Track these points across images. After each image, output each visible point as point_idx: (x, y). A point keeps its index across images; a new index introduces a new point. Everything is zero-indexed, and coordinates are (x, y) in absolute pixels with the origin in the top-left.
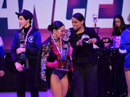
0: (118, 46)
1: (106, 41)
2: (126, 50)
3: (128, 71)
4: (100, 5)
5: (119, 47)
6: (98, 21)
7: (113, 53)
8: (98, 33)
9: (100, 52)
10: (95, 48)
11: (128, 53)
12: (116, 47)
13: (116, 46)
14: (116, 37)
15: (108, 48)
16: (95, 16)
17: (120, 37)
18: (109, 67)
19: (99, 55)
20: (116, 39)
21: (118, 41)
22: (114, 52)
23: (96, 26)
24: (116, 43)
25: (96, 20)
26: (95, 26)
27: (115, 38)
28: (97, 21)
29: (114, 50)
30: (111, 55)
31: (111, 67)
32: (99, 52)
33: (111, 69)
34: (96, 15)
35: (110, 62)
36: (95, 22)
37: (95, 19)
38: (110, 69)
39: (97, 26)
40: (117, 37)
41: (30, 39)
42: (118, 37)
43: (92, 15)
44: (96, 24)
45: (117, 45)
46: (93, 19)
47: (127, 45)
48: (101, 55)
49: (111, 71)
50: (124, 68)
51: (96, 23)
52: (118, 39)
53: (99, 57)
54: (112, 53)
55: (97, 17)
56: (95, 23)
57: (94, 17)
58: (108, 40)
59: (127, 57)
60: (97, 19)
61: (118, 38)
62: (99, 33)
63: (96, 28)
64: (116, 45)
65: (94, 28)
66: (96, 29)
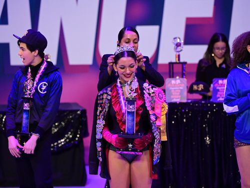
0: (221, 99)
1: (198, 88)
2: (237, 106)
3: (243, 146)
4: (188, 19)
5: (223, 99)
6: (183, 49)
7: (212, 111)
8: (184, 72)
9: (187, 110)
10: (178, 103)
11: (242, 112)
12: (219, 100)
13: (219, 98)
14: (218, 81)
15: (203, 102)
16: (178, 41)
17: (225, 81)
18: (205, 138)
19: (185, 116)
20: (218, 84)
21: (223, 88)
22: (215, 110)
23: (179, 60)
24: (219, 93)
25: (179, 47)
26: (177, 59)
27: (216, 83)
28: (181, 50)
29: (215, 105)
30: (208, 116)
31: (208, 139)
32: (185, 110)
33: (208, 142)
34: (179, 38)
35: (207, 130)
36: (179, 52)
37: (178, 45)
38: (206, 142)
39: (182, 60)
40: (220, 82)
41: (41, 87)
42: (223, 80)
43: (172, 39)
44: (179, 56)
45: (221, 95)
46: (173, 46)
47: (239, 96)
48: (190, 115)
49: (208, 146)
50: (233, 142)
51: (181, 53)
52: (223, 85)
53: (185, 120)
54: (209, 113)
55: (182, 41)
56: (178, 54)
57: (176, 42)
58: (203, 87)
59: (239, 120)
60: (182, 45)
61: (223, 82)
62: (186, 74)
63: (180, 63)
64: (218, 96)
65: (176, 63)
66: (181, 65)
